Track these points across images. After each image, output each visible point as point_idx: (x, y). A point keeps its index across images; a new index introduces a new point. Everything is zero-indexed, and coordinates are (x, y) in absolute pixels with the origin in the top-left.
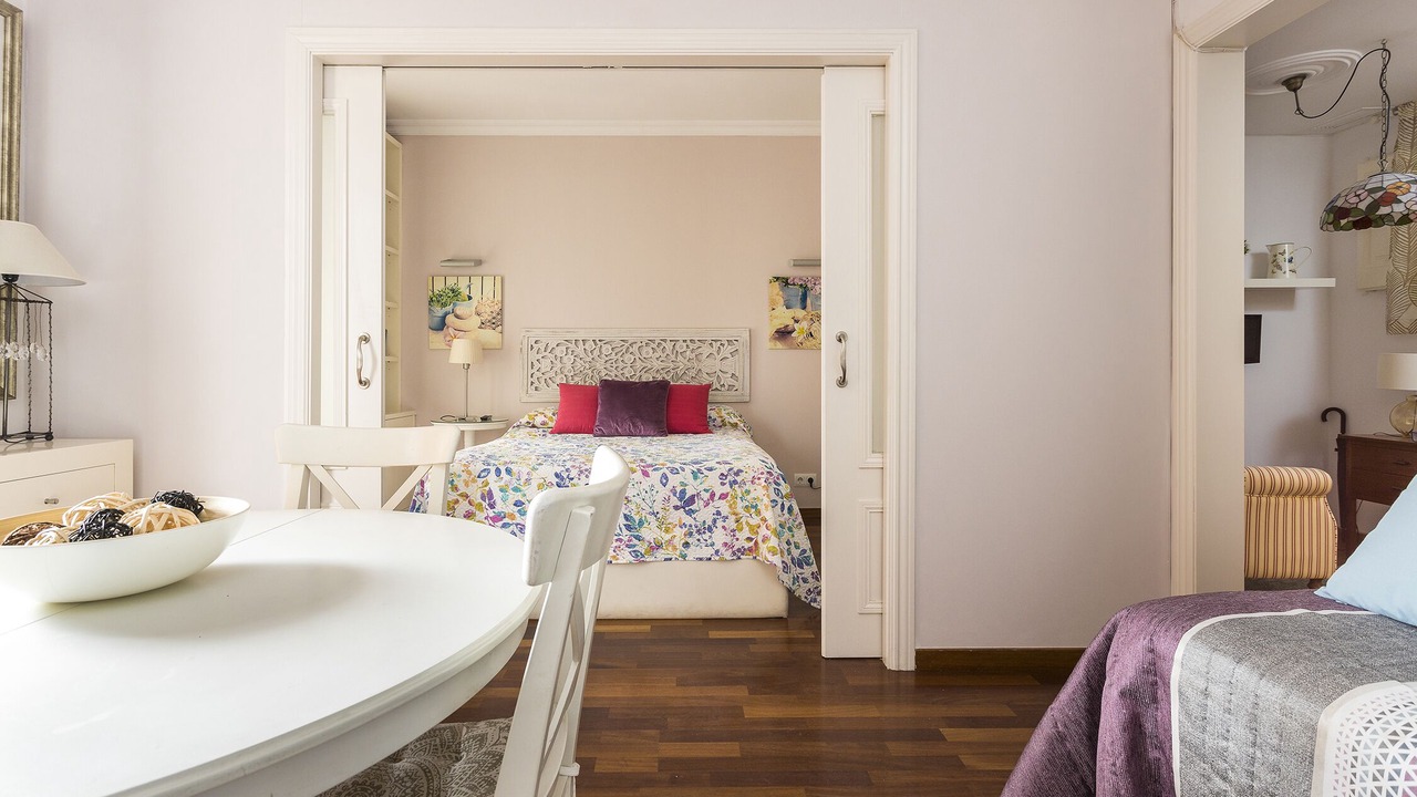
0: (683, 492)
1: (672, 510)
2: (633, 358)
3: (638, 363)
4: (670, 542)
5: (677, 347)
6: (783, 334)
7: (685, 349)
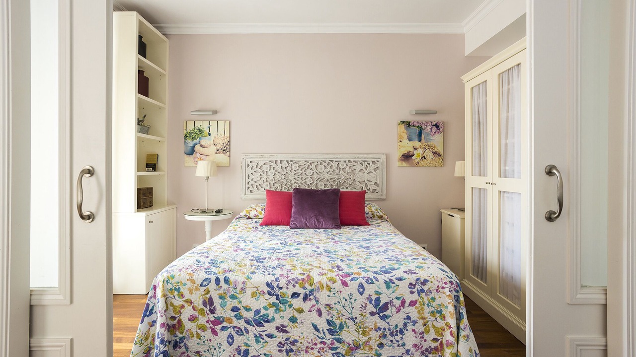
0: (378, 300)
1: (368, 315)
2: (312, 172)
3: (315, 176)
4: (366, 343)
5: (340, 166)
6: (407, 157)
7: (345, 166)
